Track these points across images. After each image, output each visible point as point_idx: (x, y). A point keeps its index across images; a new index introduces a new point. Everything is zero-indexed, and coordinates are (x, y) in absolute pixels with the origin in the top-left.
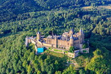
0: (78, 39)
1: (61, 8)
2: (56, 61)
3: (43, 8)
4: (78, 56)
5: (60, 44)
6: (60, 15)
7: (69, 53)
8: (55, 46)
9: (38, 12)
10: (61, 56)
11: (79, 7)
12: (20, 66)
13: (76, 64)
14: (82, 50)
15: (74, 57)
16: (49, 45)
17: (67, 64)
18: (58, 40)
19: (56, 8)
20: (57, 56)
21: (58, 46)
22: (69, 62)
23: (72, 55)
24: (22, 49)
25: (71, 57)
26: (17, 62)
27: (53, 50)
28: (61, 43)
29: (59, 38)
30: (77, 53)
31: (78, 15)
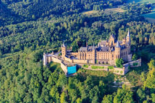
0: (125, 47)
1: (51, 16)
2: (101, 82)
3: (24, 18)
4: (128, 72)
5: (100, 58)
6: (57, 25)
7: (116, 69)
8: (93, 62)
9: (21, 25)
10: (104, 75)
11: (78, 13)
12: (47, 97)
13: (127, 83)
14: (132, 63)
15: (123, 74)
16: (83, 61)
17: (114, 85)
18: (97, 53)
19: (44, 17)
20: (98, 75)
21: (98, 62)
22: (117, 82)
23: (120, 71)
24: (43, 71)
25: (119, 73)
26: (40, 92)
27: (90, 68)
28: (101, 56)
29: (98, 50)
30: (127, 68)
31: (85, 23)
